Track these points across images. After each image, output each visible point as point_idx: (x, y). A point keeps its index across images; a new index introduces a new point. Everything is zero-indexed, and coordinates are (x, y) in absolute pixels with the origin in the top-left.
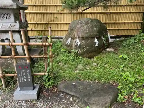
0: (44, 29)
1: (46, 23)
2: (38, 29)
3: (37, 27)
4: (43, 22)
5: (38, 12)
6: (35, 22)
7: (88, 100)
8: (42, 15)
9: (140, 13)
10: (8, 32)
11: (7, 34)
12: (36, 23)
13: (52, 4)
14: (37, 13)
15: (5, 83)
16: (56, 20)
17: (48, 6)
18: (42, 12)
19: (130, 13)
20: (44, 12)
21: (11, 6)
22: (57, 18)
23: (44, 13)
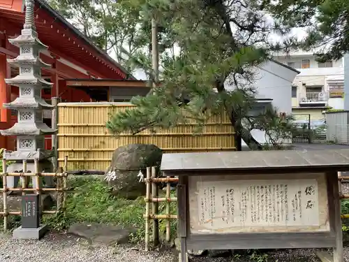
0: (83, 159)
1: (87, 151)
2: (75, 159)
3: (73, 156)
4: (82, 149)
5: (77, 134)
6: (70, 149)
7: (94, 238)
8: (82, 139)
9: (229, 135)
10: (22, 163)
11: (20, 165)
12: (72, 151)
13: (97, 124)
14: (74, 137)
15: (7, 225)
16: (102, 146)
17: (91, 126)
18: (82, 134)
19: (214, 135)
20: (85, 134)
21: (33, 132)
22: (104, 143)
23: (84, 137)
